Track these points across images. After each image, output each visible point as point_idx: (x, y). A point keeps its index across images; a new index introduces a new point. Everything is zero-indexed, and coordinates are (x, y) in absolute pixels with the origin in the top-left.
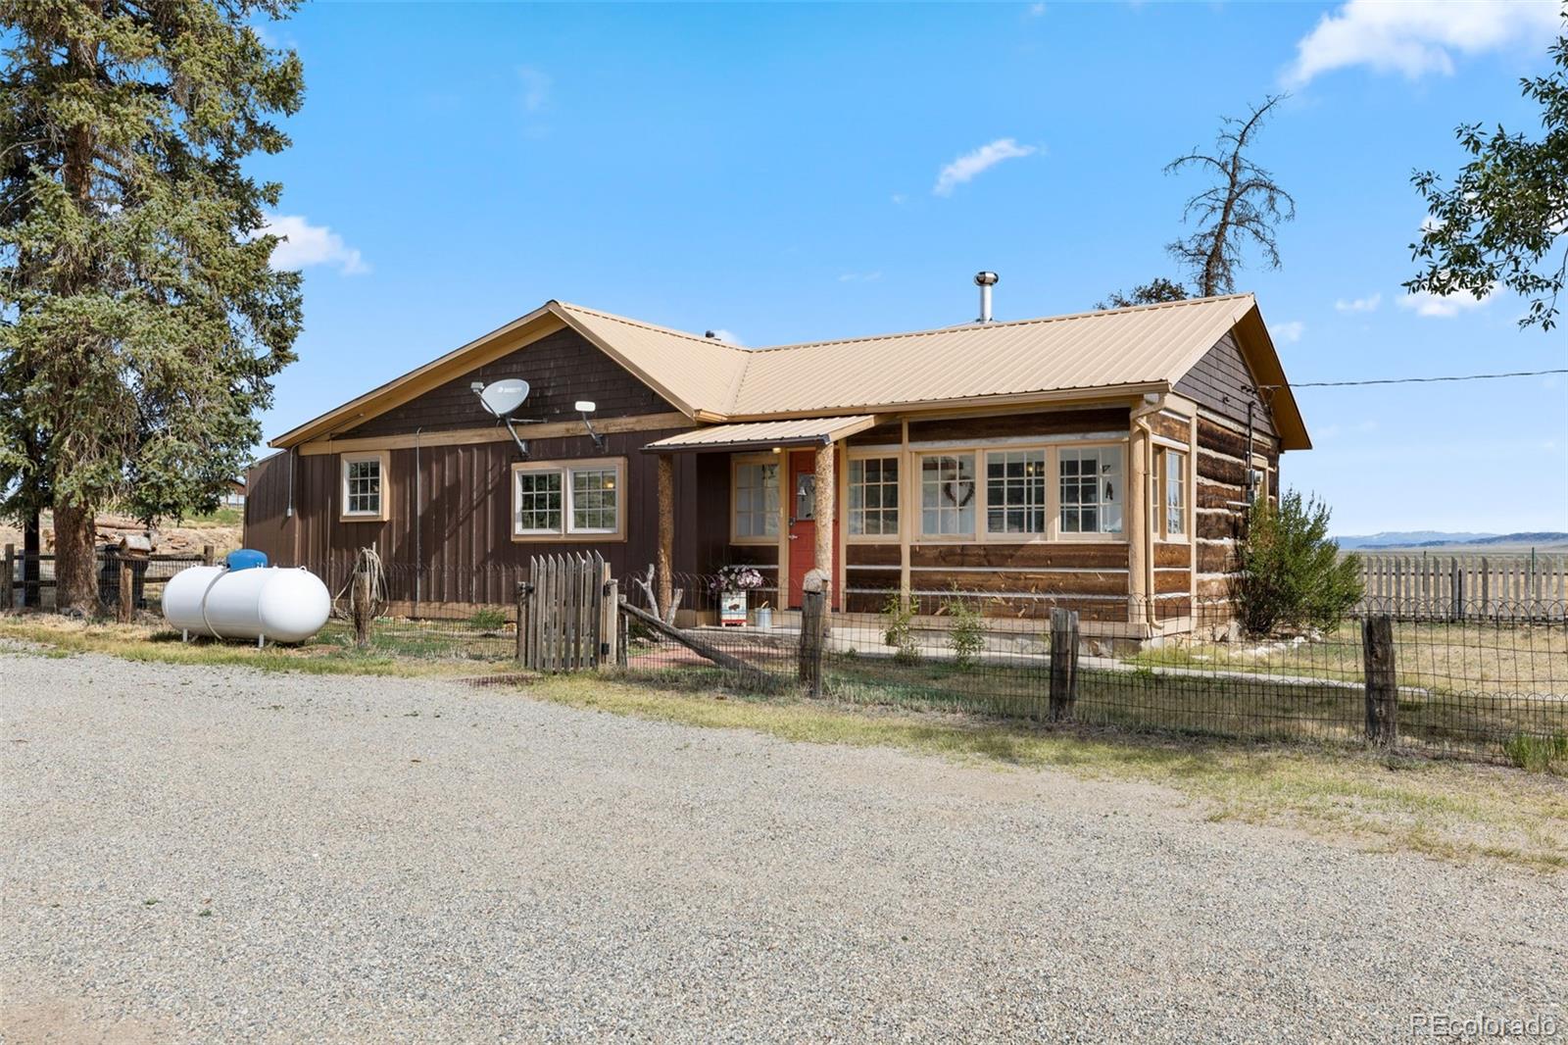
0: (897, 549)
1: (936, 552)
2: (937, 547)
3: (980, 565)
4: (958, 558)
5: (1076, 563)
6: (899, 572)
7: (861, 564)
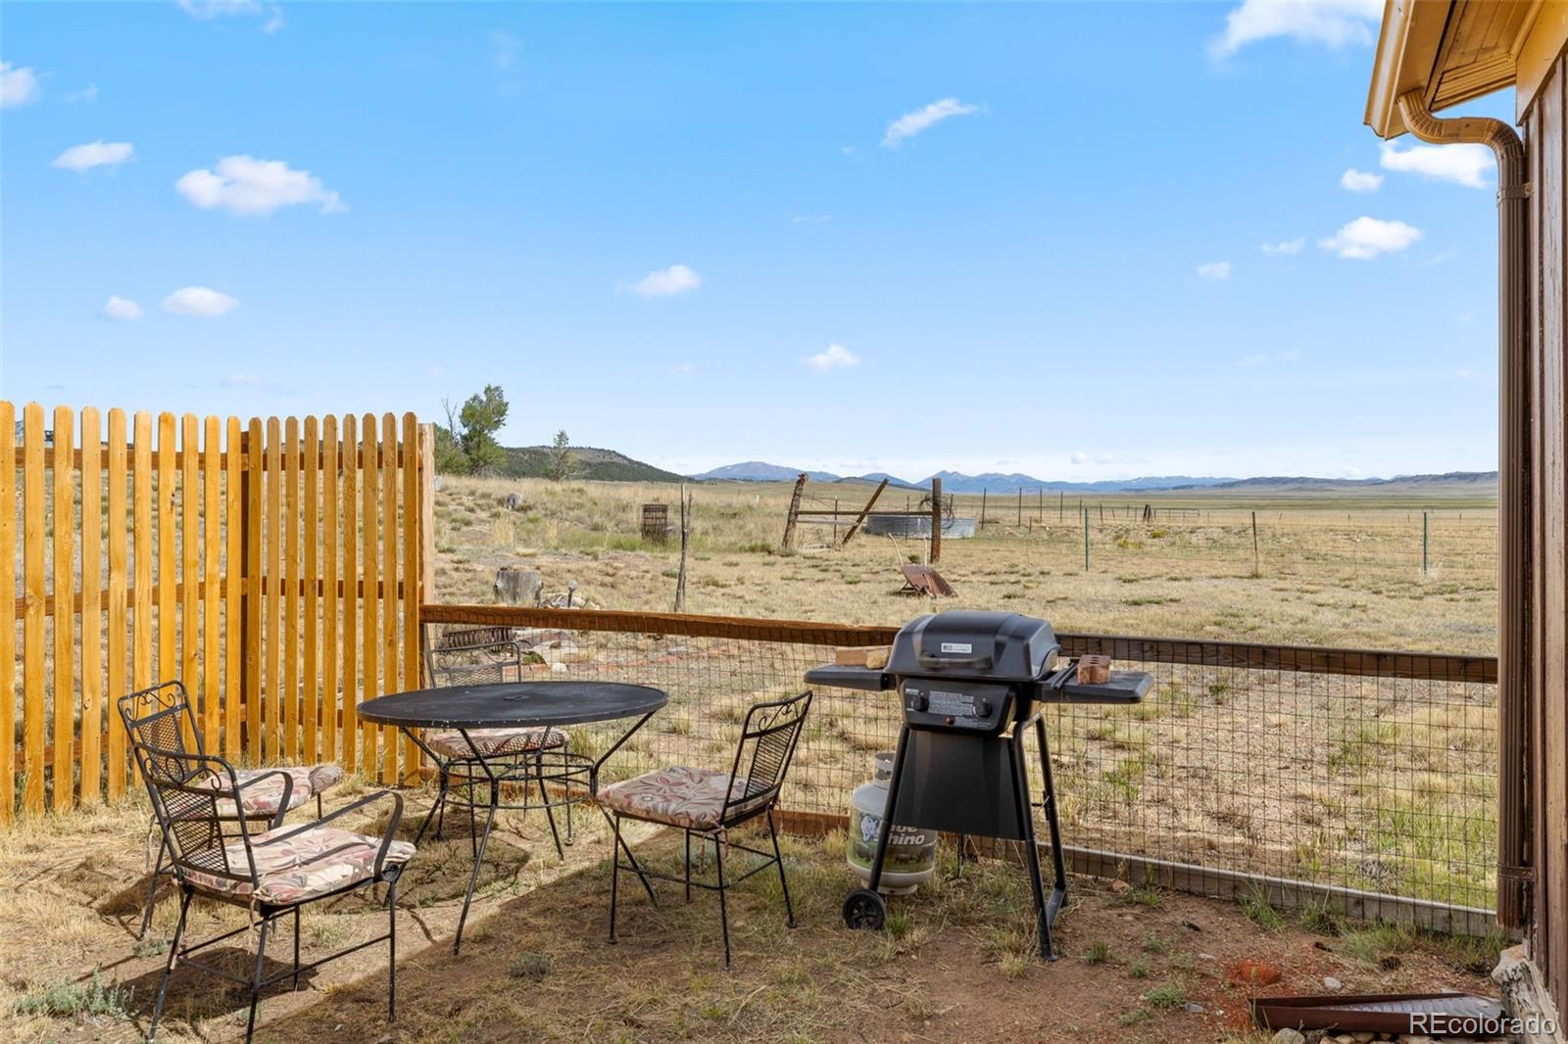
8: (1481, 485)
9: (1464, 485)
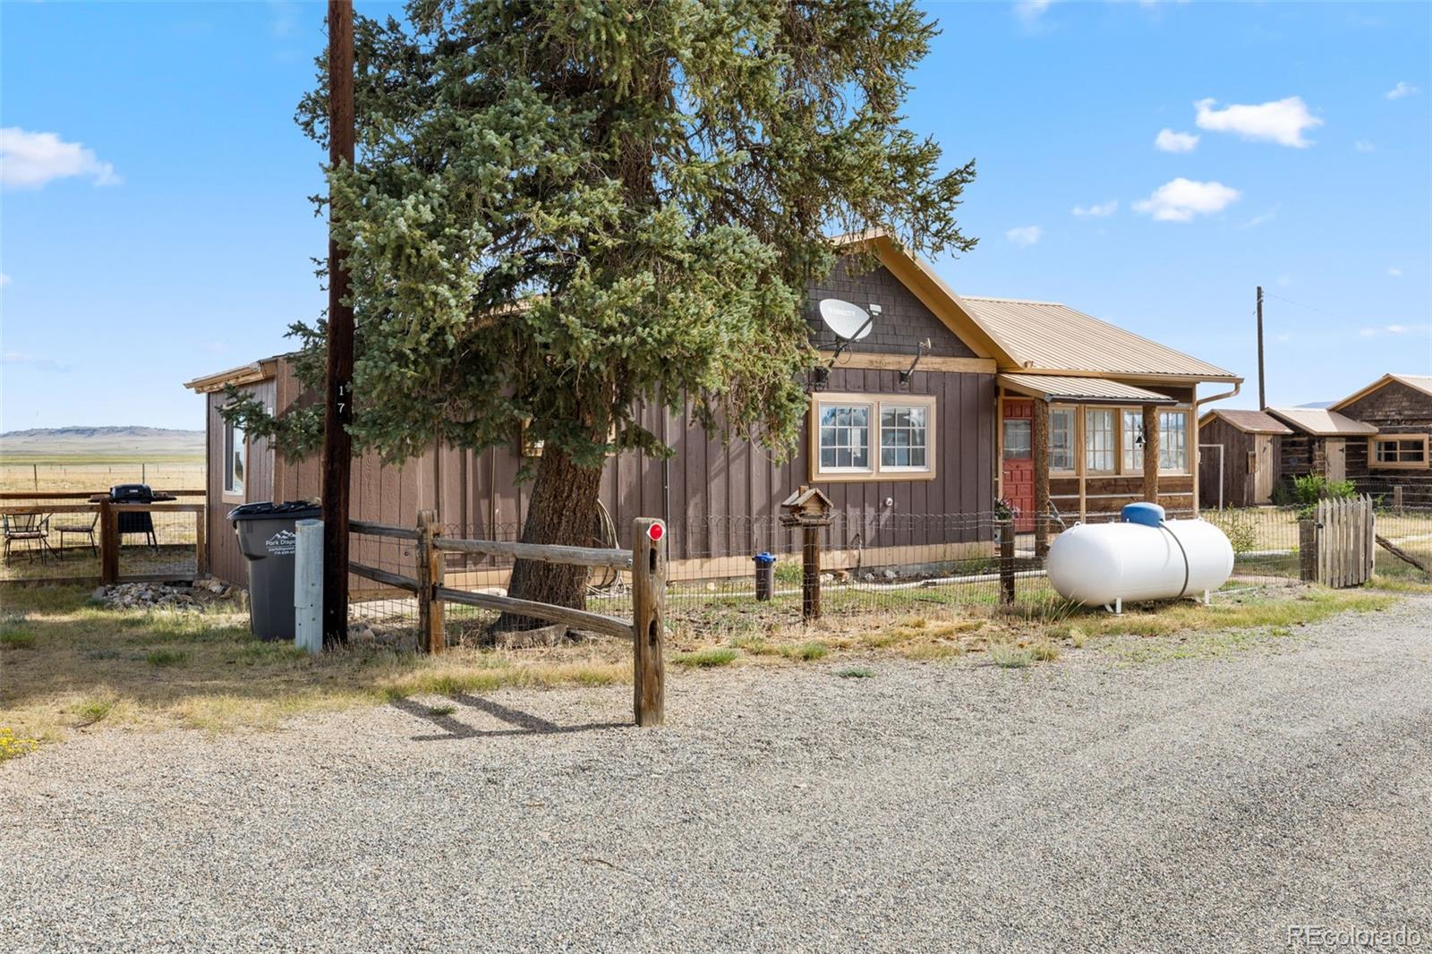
0: (1077, 482)
1: (1100, 484)
2: (1101, 480)
3: (1125, 493)
4: (1113, 488)
5: (1179, 489)
6: (1079, 500)
7: (1059, 494)
8: (99, 440)
9: (80, 439)
